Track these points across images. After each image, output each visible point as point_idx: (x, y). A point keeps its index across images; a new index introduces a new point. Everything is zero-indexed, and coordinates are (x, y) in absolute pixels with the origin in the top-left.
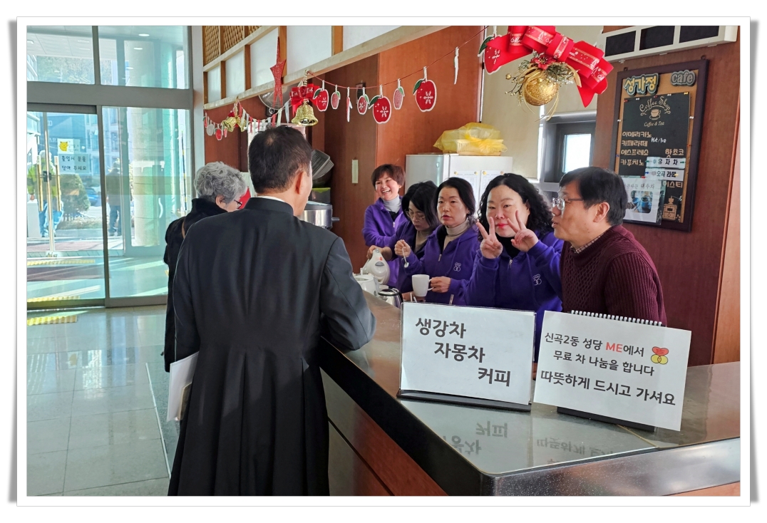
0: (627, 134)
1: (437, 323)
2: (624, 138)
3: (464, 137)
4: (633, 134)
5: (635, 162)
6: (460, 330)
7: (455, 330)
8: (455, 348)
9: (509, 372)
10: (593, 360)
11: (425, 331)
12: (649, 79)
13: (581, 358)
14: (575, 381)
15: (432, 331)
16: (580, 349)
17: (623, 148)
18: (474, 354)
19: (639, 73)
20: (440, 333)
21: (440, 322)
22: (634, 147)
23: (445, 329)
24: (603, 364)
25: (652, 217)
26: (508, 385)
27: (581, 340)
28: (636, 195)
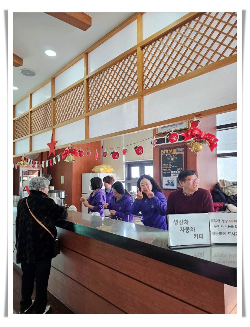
0: (164, 165)
1: (180, 221)
2: (163, 166)
3: (103, 168)
4: (166, 165)
5: (168, 172)
6: (187, 222)
7: (186, 222)
8: (186, 229)
9: (203, 234)
10: (226, 226)
11: (176, 224)
12: (169, 150)
13: (222, 226)
14: (222, 234)
15: (179, 224)
16: (222, 223)
17: (163, 169)
18: (192, 230)
19: (166, 149)
20: (181, 224)
21: (181, 220)
22: (166, 168)
23: (182, 222)
24: (229, 227)
25: (175, 187)
26: (203, 238)
27: (221, 220)
28: (169, 182)
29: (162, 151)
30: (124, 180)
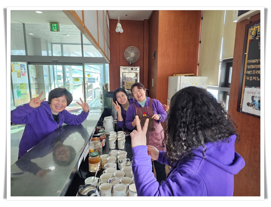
0: (250, 61)
2: (249, 64)
4: (254, 61)
5: (255, 78)
17: (248, 70)
22: (254, 69)
28: (255, 99)
29: (249, 29)
30: (218, 87)
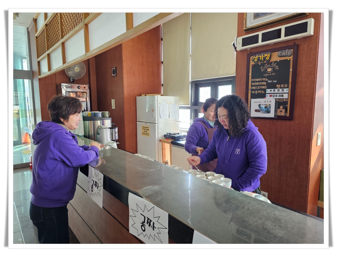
2: (252, 82)
5: (260, 92)
17: (252, 86)
22: (258, 85)
25: (272, 115)
28: (261, 106)
29: (251, 57)
30: (190, 106)
